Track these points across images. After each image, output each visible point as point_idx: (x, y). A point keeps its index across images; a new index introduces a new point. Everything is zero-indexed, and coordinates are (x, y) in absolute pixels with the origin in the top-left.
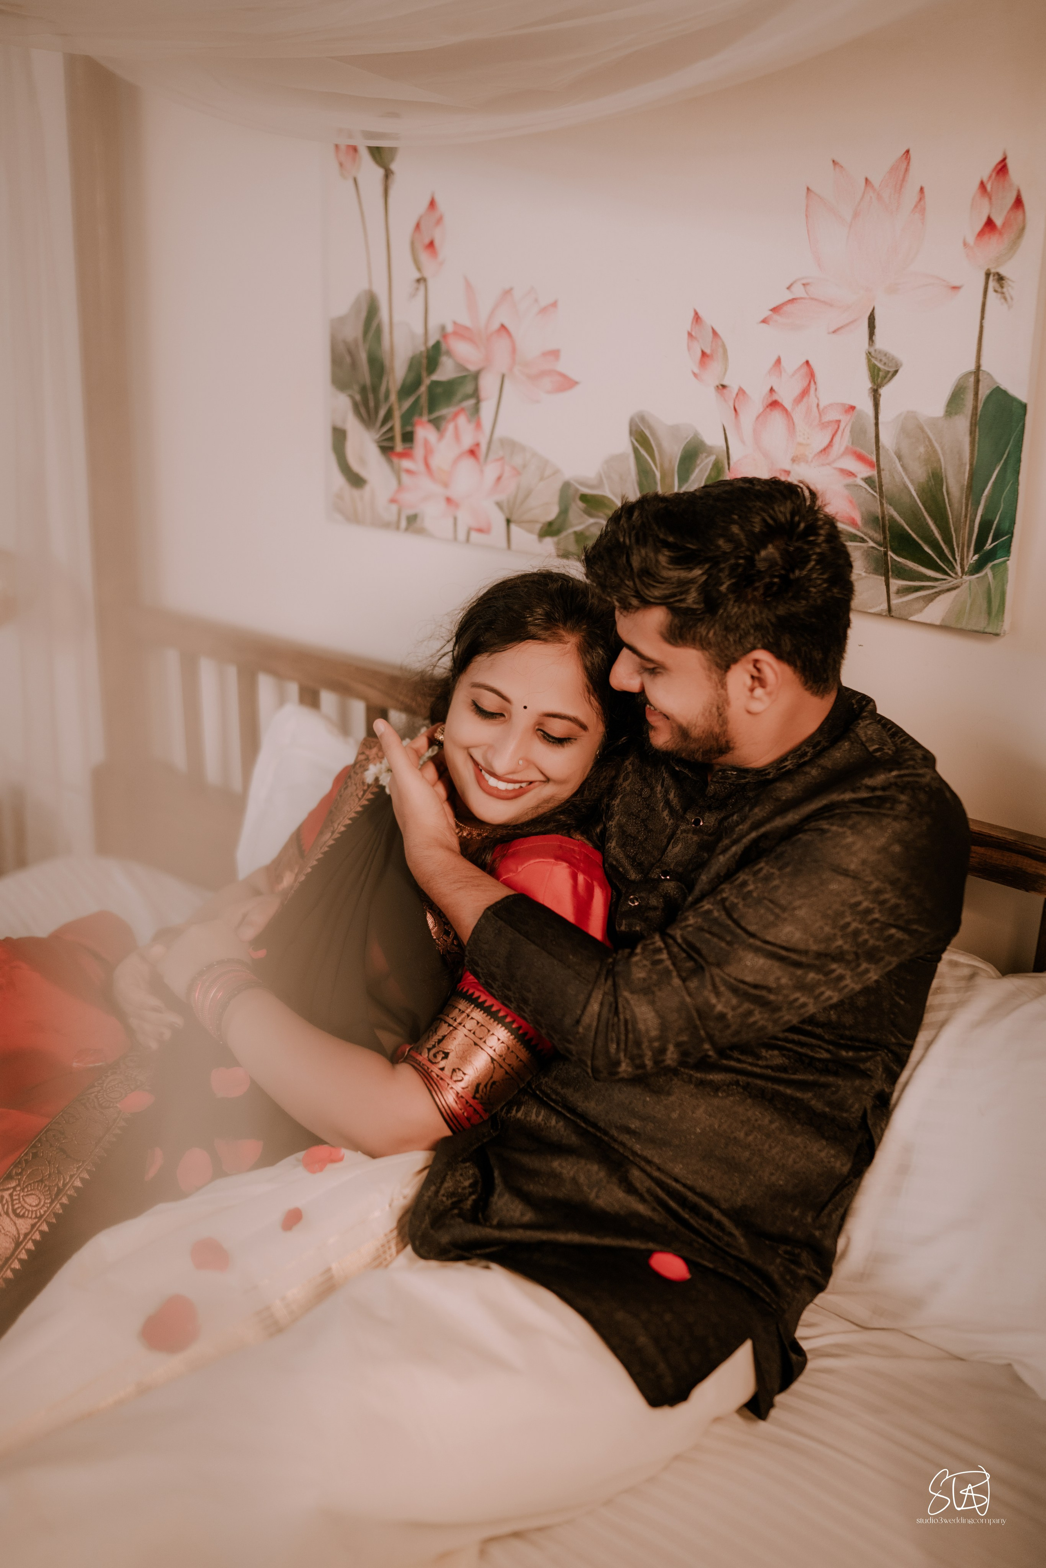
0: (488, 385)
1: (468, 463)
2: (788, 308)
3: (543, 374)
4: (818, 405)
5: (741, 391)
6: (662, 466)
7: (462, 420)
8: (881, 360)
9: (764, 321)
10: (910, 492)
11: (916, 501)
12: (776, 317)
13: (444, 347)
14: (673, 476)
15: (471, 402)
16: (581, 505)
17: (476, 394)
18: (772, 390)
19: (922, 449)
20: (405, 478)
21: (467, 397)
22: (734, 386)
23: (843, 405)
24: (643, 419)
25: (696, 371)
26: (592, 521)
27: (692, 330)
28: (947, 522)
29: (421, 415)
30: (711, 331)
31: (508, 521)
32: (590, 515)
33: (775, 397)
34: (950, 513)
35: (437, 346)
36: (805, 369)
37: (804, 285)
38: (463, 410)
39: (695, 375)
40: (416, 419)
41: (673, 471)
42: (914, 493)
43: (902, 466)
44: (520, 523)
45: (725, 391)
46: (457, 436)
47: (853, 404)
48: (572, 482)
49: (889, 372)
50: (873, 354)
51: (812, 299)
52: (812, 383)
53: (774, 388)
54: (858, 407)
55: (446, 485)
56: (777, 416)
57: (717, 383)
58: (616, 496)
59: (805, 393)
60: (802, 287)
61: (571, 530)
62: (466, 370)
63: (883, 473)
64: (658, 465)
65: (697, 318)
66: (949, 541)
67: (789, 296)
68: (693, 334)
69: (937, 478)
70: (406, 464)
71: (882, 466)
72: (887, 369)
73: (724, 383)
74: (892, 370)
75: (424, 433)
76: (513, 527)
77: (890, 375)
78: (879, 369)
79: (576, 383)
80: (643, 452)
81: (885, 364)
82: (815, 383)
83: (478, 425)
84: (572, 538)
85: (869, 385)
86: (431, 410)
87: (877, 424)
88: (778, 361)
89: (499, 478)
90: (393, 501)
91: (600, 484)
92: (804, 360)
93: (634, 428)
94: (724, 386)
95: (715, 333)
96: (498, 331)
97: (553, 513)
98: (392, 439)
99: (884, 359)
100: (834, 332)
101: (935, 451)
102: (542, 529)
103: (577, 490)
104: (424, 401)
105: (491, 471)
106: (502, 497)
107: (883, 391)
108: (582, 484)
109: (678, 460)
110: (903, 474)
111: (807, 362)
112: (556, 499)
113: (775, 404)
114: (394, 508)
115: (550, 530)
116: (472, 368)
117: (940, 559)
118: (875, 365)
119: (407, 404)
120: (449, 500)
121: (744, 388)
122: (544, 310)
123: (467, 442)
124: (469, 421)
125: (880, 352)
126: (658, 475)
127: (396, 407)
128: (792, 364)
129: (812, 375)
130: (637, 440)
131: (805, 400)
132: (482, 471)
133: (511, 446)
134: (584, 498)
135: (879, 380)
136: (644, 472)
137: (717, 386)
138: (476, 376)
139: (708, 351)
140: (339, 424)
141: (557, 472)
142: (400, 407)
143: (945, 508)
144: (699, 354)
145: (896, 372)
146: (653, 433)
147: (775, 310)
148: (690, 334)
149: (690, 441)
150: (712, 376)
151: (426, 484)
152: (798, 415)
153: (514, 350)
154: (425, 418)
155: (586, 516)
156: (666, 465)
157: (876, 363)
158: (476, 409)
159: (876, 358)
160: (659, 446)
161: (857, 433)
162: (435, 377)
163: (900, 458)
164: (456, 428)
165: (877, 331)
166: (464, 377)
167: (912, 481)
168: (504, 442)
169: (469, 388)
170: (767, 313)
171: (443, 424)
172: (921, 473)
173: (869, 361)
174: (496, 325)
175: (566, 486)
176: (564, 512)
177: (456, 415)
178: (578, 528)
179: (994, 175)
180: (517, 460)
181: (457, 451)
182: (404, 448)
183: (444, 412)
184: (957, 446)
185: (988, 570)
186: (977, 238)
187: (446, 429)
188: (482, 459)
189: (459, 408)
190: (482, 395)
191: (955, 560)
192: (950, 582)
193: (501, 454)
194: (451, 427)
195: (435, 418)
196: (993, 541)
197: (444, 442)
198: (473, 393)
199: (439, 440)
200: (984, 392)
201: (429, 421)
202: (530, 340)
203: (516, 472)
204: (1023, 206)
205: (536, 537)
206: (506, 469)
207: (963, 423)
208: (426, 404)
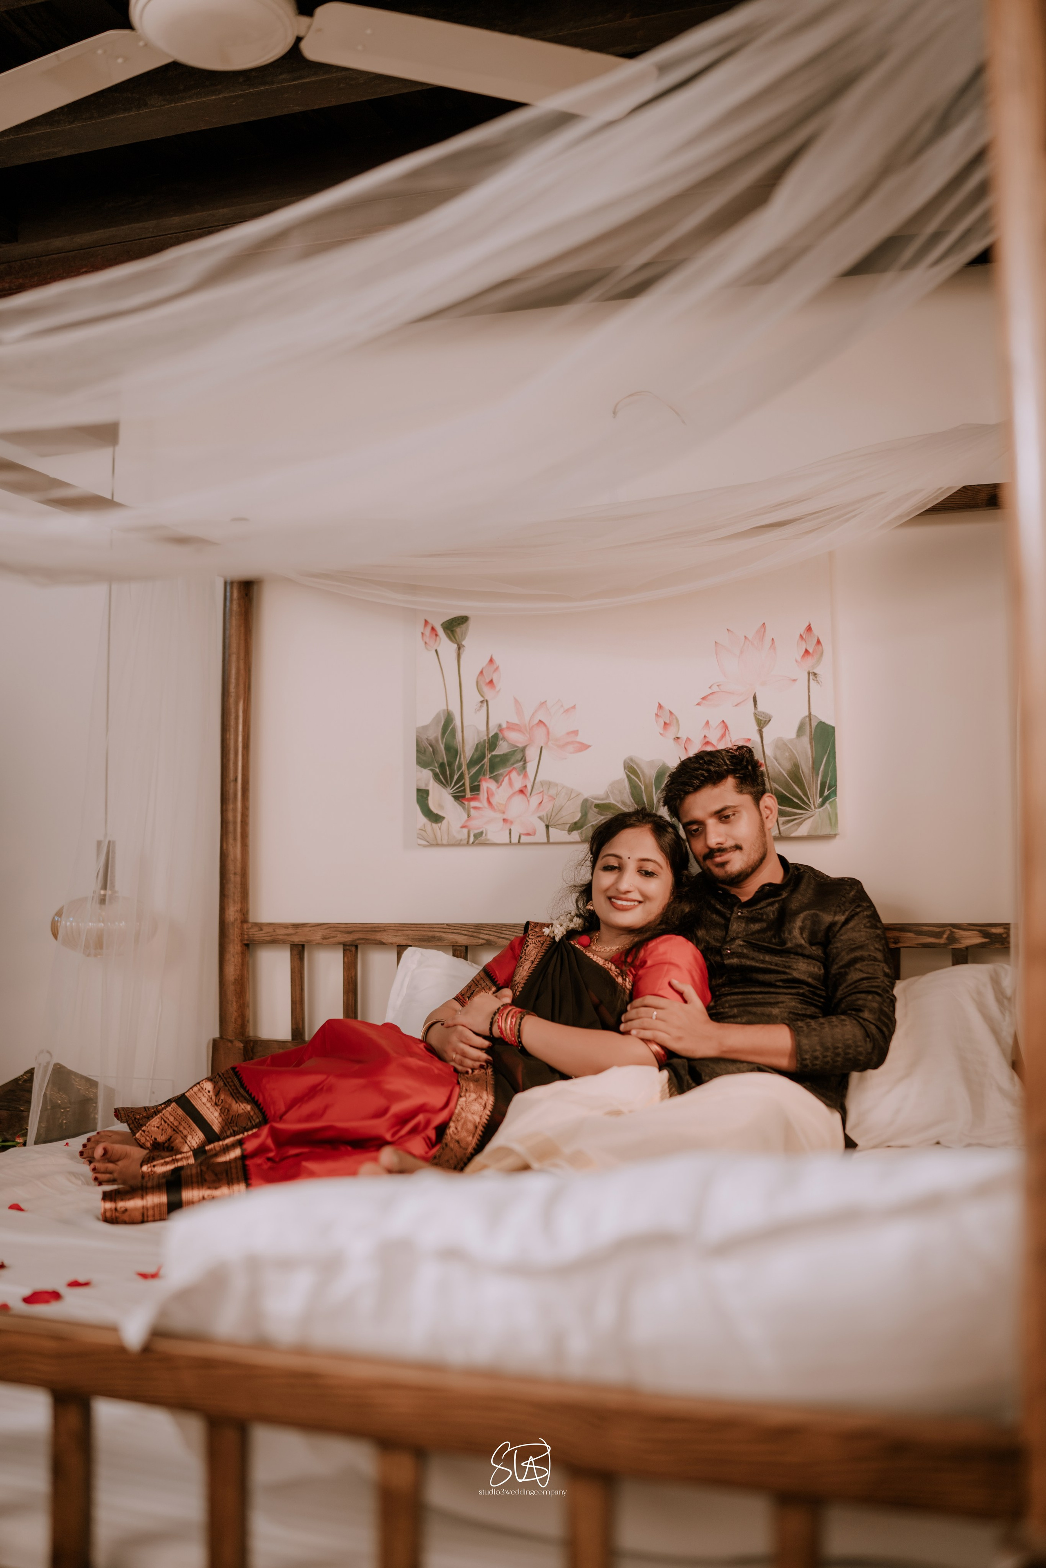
0: (532, 754)
1: (520, 797)
2: (711, 697)
3: (568, 744)
5: (688, 739)
6: (644, 782)
7: (514, 775)
8: (761, 716)
9: (698, 704)
10: (783, 775)
11: (787, 779)
12: (704, 702)
13: (500, 736)
14: (652, 786)
15: (521, 763)
16: (595, 810)
17: (524, 760)
18: (705, 736)
19: (787, 754)
20: (473, 812)
21: (518, 761)
22: (683, 735)
24: (631, 760)
25: (662, 732)
27: (657, 712)
28: (804, 786)
29: (484, 775)
30: (669, 712)
31: (547, 826)
33: (707, 740)
34: (805, 782)
35: (496, 736)
36: (722, 724)
37: (718, 685)
38: (514, 769)
39: (661, 734)
40: (481, 777)
41: (652, 783)
42: (786, 775)
43: (778, 763)
44: (554, 826)
45: (679, 740)
46: (511, 783)
47: (749, 738)
48: (589, 798)
49: (766, 721)
50: (757, 713)
51: (723, 692)
52: (727, 731)
53: (706, 735)
54: (752, 739)
55: (504, 813)
57: (674, 737)
58: (618, 802)
59: (723, 735)
60: (717, 687)
61: (590, 823)
62: (518, 747)
63: (768, 768)
64: (643, 782)
65: (660, 706)
66: (806, 795)
67: (710, 691)
68: (659, 714)
69: (796, 766)
70: (473, 804)
71: (768, 765)
72: (765, 720)
73: (678, 736)
74: (768, 720)
75: (487, 785)
76: (550, 828)
77: (767, 722)
78: (761, 720)
79: (590, 746)
80: (633, 777)
81: (764, 717)
82: (728, 730)
83: (525, 776)
85: (757, 728)
86: (491, 772)
87: (763, 746)
88: (708, 722)
89: (541, 802)
90: (464, 826)
91: (607, 797)
92: (722, 720)
93: (626, 766)
94: (678, 738)
95: (671, 712)
96: (537, 724)
97: (577, 817)
98: (464, 791)
99: (763, 715)
100: (736, 706)
101: (794, 754)
102: (569, 828)
103: (592, 802)
104: (487, 767)
105: (535, 800)
106: (543, 813)
107: (764, 730)
108: (595, 799)
109: (654, 778)
110: (779, 767)
111: (723, 721)
112: (579, 809)
114: (465, 832)
115: (574, 827)
116: (520, 745)
117: (803, 804)
118: (759, 719)
119: (474, 770)
120: (505, 820)
121: (690, 737)
122: (567, 711)
123: (518, 785)
124: (519, 775)
125: (761, 712)
126: (643, 787)
127: (466, 772)
128: (715, 723)
129: (726, 727)
130: (628, 771)
131: (724, 739)
132: (528, 801)
133: (549, 784)
134: (597, 806)
135: (762, 725)
136: (634, 787)
137: (674, 738)
138: (523, 749)
139: (668, 722)
140: (423, 787)
141: (578, 795)
142: (469, 774)
143: (802, 779)
144: (663, 723)
145: (770, 720)
146: (638, 765)
147: (703, 698)
148: (657, 715)
149: (661, 767)
150: (672, 733)
151: (489, 813)
153: (548, 733)
154: (488, 777)
156: (647, 781)
157: (761, 718)
158: (524, 767)
159: (759, 715)
160: (643, 772)
162: (494, 753)
163: (776, 760)
164: (510, 779)
165: (758, 703)
166: (516, 750)
167: (784, 770)
168: (542, 783)
169: (519, 756)
170: (699, 700)
171: (501, 778)
172: (788, 765)
173: (755, 717)
174: (536, 721)
175: (586, 801)
176: (585, 815)
177: (510, 772)
179: (806, 632)
180: (553, 792)
181: (511, 792)
182: (471, 795)
183: (501, 771)
184: (804, 750)
185: (827, 805)
186: (801, 658)
187: (503, 780)
188: (528, 795)
189: (511, 768)
190: (528, 759)
191: (810, 803)
192: (809, 814)
193: (542, 790)
194: (506, 779)
195: (495, 775)
196: (828, 791)
197: (501, 788)
198: (522, 759)
199: (498, 788)
200: (814, 724)
201: (490, 778)
202: (559, 726)
203: (553, 798)
204: (821, 643)
205: (566, 832)
206: (545, 797)
207: (806, 740)
208: (488, 768)
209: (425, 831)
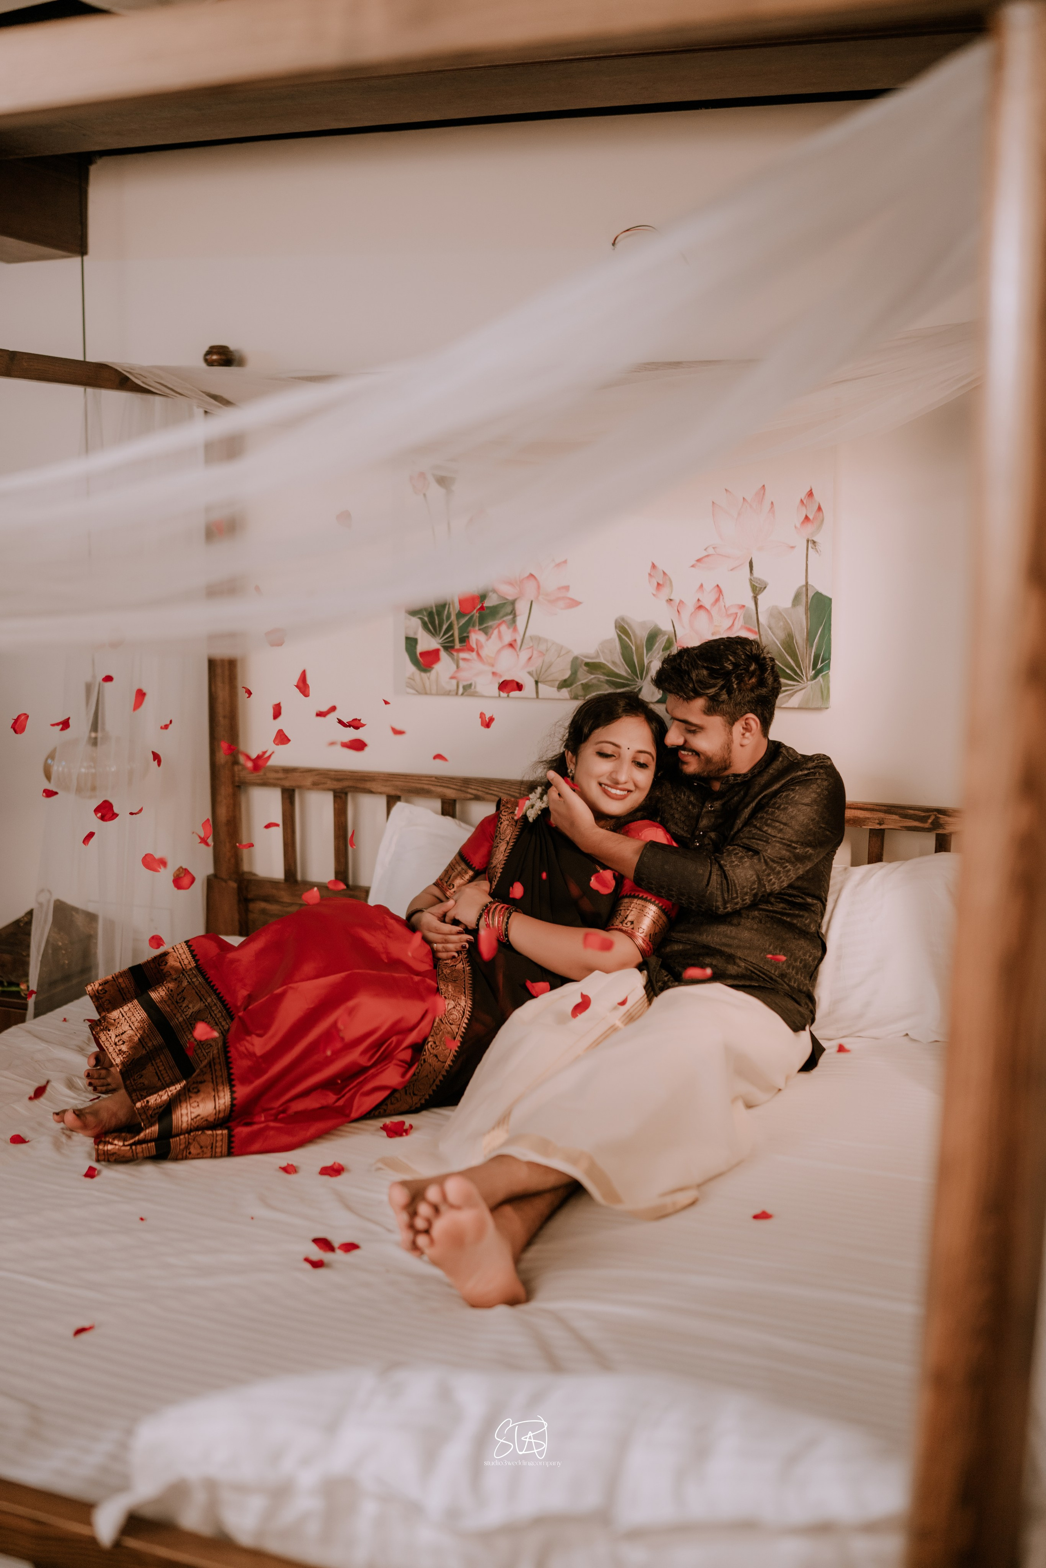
0: (522, 608)
1: (508, 652)
2: (706, 560)
3: (558, 599)
4: (725, 606)
5: (681, 602)
6: (636, 642)
7: (503, 628)
8: (757, 582)
9: (693, 566)
10: (777, 645)
11: (780, 648)
12: (699, 564)
13: (491, 588)
14: (643, 648)
15: (511, 617)
16: (585, 668)
17: (513, 613)
18: (699, 600)
19: (782, 623)
20: (462, 663)
21: (507, 615)
22: (676, 598)
23: (739, 605)
24: (623, 619)
25: (655, 593)
26: (593, 676)
27: (651, 572)
28: (797, 657)
29: (474, 626)
30: (662, 572)
31: (537, 682)
32: (592, 674)
33: (701, 603)
34: (798, 653)
36: (717, 589)
37: (714, 548)
38: (504, 621)
39: (654, 595)
40: (470, 628)
41: (643, 645)
42: (779, 645)
43: (772, 632)
44: (544, 682)
45: (672, 602)
46: (500, 636)
47: (744, 604)
48: (579, 656)
49: (762, 588)
50: (753, 579)
51: (719, 555)
52: (721, 595)
53: (700, 599)
54: (747, 605)
55: (493, 666)
56: (702, 613)
57: (667, 598)
58: (608, 662)
59: (717, 600)
60: (712, 549)
61: (579, 683)
62: (507, 599)
64: (634, 643)
65: (654, 566)
66: (799, 666)
67: (705, 554)
68: (652, 574)
69: (790, 636)
70: (463, 655)
71: (761, 633)
72: (760, 586)
73: (671, 598)
74: (763, 587)
75: (476, 637)
76: (540, 684)
77: (762, 589)
78: (756, 587)
79: (580, 603)
80: (624, 637)
81: (759, 584)
82: (723, 595)
83: (515, 629)
84: (580, 687)
85: (752, 594)
86: (481, 622)
87: (757, 613)
88: (702, 586)
89: (530, 658)
90: (452, 678)
91: (598, 656)
92: (716, 585)
93: (618, 625)
94: (671, 600)
95: (664, 573)
96: (528, 577)
97: (567, 674)
98: (453, 641)
99: (758, 582)
100: (731, 570)
101: (788, 623)
102: (559, 684)
103: (582, 661)
104: (476, 618)
105: (524, 655)
106: (532, 669)
107: (759, 597)
108: (586, 657)
109: (646, 639)
110: (773, 636)
111: (718, 586)
112: (569, 666)
113: (701, 607)
114: (454, 682)
115: (565, 684)
116: (510, 598)
117: (795, 675)
118: (754, 585)
119: (463, 621)
120: (494, 674)
121: (683, 600)
122: (558, 565)
123: (507, 639)
124: (509, 628)
125: (756, 579)
126: (634, 648)
127: (455, 623)
128: (709, 586)
129: (720, 591)
130: (620, 631)
131: (717, 604)
132: (518, 655)
133: (538, 639)
134: (587, 664)
135: (757, 592)
136: (625, 647)
137: (667, 600)
138: (513, 603)
139: (661, 582)
140: (411, 635)
141: (569, 652)
142: (458, 624)
143: (796, 650)
144: (656, 584)
145: (765, 588)
146: (630, 627)
147: (698, 560)
148: (650, 575)
149: (652, 629)
150: (664, 594)
151: (477, 665)
152: (714, 611)
153: (539, 587)
154: (477, 628)
155: (589, 674)
156: (639, 642)
157: (755, 584)
158: (514, 621)
159: (754, 582)
160: (634, 632)
161: (747, 618)
162: (484, 605)
163: (770, 629)
164: (499, 632)
165: (754, 568)
166: (505, 603)
167: (777, 639)
168: (531, 638)
169: (509, 609)
170: (694, 562)
171: (490, 631)
172: (782, 635)
173: (751, 583)
174: (527, 574)
175: (576, 659)
176: (574, 673)
177: (499, 625)
178: (584, 682)
179: (807, 496)
180: (543, 647)
181: (500, 645)
182: (460, 646)
183: (490, 623)
184: (799, 621)
185: (820, 678)
186: (801, 525)
187: (492, 633)
188: (518, 649)
189: (500, 621)
190: (518, 613)
191: (803, 675)
192: (801, 685)
193: (531, 645)
194: (496, 632)
195: (485, 627)
196: (821, 664)
197: (491, 641)
198: (512, 612)
199: (487, 640)
200: (811, 594)
201: (480, 630)
202: (550, 581)
203: (542, 654)
204: (822, 510)
205: (555, 689)
206: (535, 652)
207: (801, 610)
208: (477, 620)
209: (414, 680)
